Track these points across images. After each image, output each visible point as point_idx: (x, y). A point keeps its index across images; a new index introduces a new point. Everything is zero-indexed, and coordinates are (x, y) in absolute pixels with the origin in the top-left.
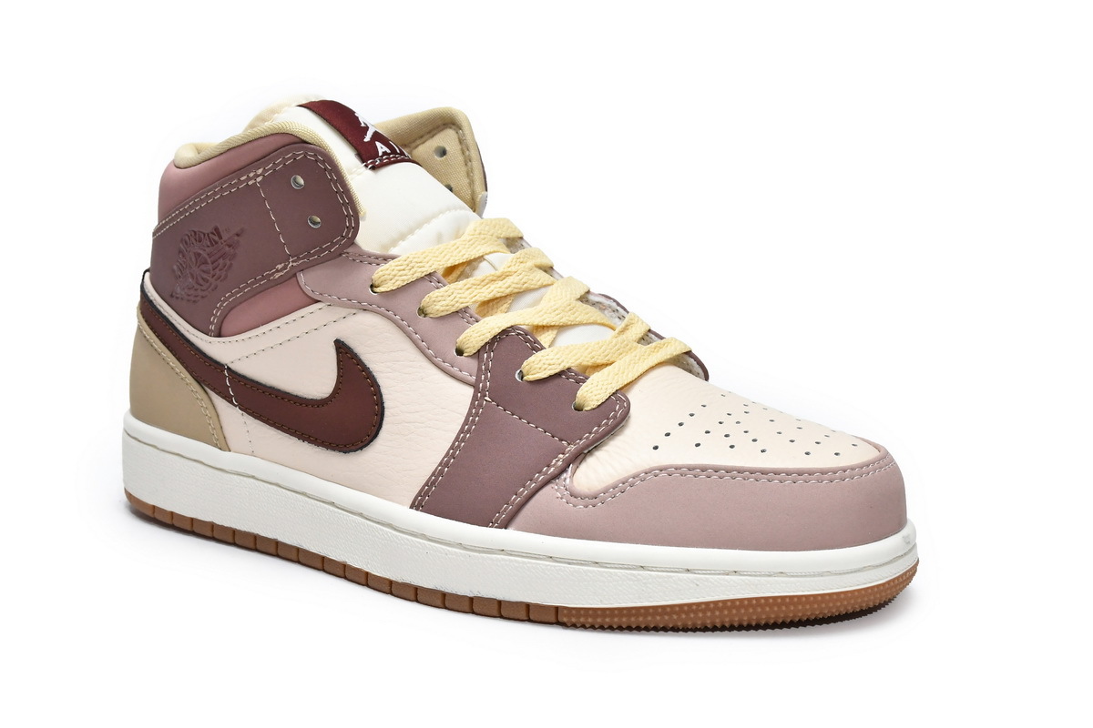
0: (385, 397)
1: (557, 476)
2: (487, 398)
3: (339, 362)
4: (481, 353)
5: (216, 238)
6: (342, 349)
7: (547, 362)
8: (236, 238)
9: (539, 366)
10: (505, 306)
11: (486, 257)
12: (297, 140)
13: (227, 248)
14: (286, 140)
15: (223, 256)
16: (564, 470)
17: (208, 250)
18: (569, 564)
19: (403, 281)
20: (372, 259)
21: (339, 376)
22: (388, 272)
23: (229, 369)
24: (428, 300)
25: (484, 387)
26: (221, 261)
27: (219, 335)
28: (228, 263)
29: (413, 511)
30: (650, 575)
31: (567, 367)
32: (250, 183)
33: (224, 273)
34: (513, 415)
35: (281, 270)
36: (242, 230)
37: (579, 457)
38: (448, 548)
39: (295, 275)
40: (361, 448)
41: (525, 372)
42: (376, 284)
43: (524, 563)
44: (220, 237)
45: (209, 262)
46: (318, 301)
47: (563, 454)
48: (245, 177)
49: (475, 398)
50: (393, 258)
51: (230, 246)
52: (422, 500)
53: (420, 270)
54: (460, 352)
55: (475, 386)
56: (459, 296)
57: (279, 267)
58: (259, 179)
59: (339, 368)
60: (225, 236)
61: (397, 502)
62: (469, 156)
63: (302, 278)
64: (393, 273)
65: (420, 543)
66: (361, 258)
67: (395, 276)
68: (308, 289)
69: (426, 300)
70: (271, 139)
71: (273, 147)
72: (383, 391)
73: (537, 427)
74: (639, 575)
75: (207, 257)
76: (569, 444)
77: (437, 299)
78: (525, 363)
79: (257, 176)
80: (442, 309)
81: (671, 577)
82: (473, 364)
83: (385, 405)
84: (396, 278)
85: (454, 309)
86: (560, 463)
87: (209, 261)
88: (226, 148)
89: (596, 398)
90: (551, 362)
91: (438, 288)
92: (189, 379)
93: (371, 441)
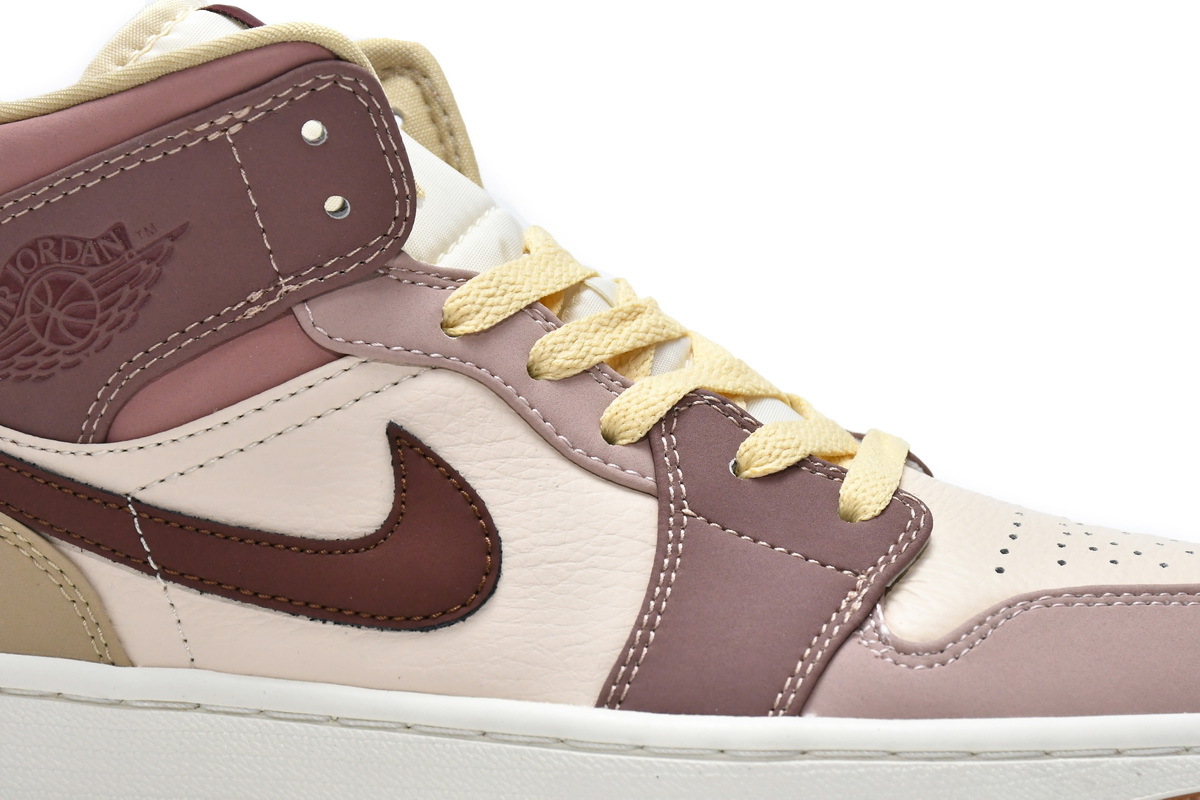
0: (498, 521)
1: (858, 626)
2: (687, 511)
3: (396, 463)
4: (655, 436)
5: (119, 247)
6: (401, 441)
7: (778, 445)
8: (168, 243)
9: (767, 451)
10: (648, 364)
11: (588, 282)
12: (324, 54)
13: (144, 266)
14: (304, 54)
15: (133, 279)
16: (868, 613)
17: (93, 272)
18: (931, 759)
19: (497, 314)
20: (432, 278)
21: (399, 489)
22: (470, 299)
23: (136, 502)
24: (541, 349)
25: (678, 492)
26: (126, 291)
27: (105, 440)
28: (142, 293)
29: (605, 712)
30: (1066, 764)
31: (808, 453)
32: (213, 137)
33: (129, 313)
34: (740, 535)
35: (259, 302)
36: (184, 229)
37: (884, 592)
38: (702, 762)
39: (290, 311)
40: (463, 618)
41: (742, 463)
42: (451, 321)
43: (853, 767)
44: (127, 245)
45: (95, 296)
46: (341, 356)
47: (854, 590)
48: (205, 126)
49: (664, 514)
50: (468, 277)
51: (151, 259)
52: (619, 691)
53: (517, 296)
54: (610, 439)
55: (658, 493)
56: (587, 342)
57: (256, 296)
58: (234, 129)
59: (399, 475)
60: (139, 243)
61: (568, 703)
62: (448, 125)
63: (306, 313)
64: (479, 300)
65: (639, 763)
66: (413, 277)
67: (482, 304)
68: (319, 334)
69: (537, 348)
70: (275, 52)
71: (275, 67)
72: (493, 510)
73: (790, 553)
74: (1049, 765)
75: (89, 286)
76: (857, 575)
77: (557, 348)
78: (742, 448)
79: (232, 123)
80: (568, 363)
81: (1098, 764)
82: (643, 457)
83: (501, 534)
84: (485, 309)
85: (584, 365)
86: (857, 605)
87: (94, 292)
88: (160, 72)
89: (874, 500)
90: (785, 444)
91: (549, 330)
92: (25, 535)
93: (484, 601)
